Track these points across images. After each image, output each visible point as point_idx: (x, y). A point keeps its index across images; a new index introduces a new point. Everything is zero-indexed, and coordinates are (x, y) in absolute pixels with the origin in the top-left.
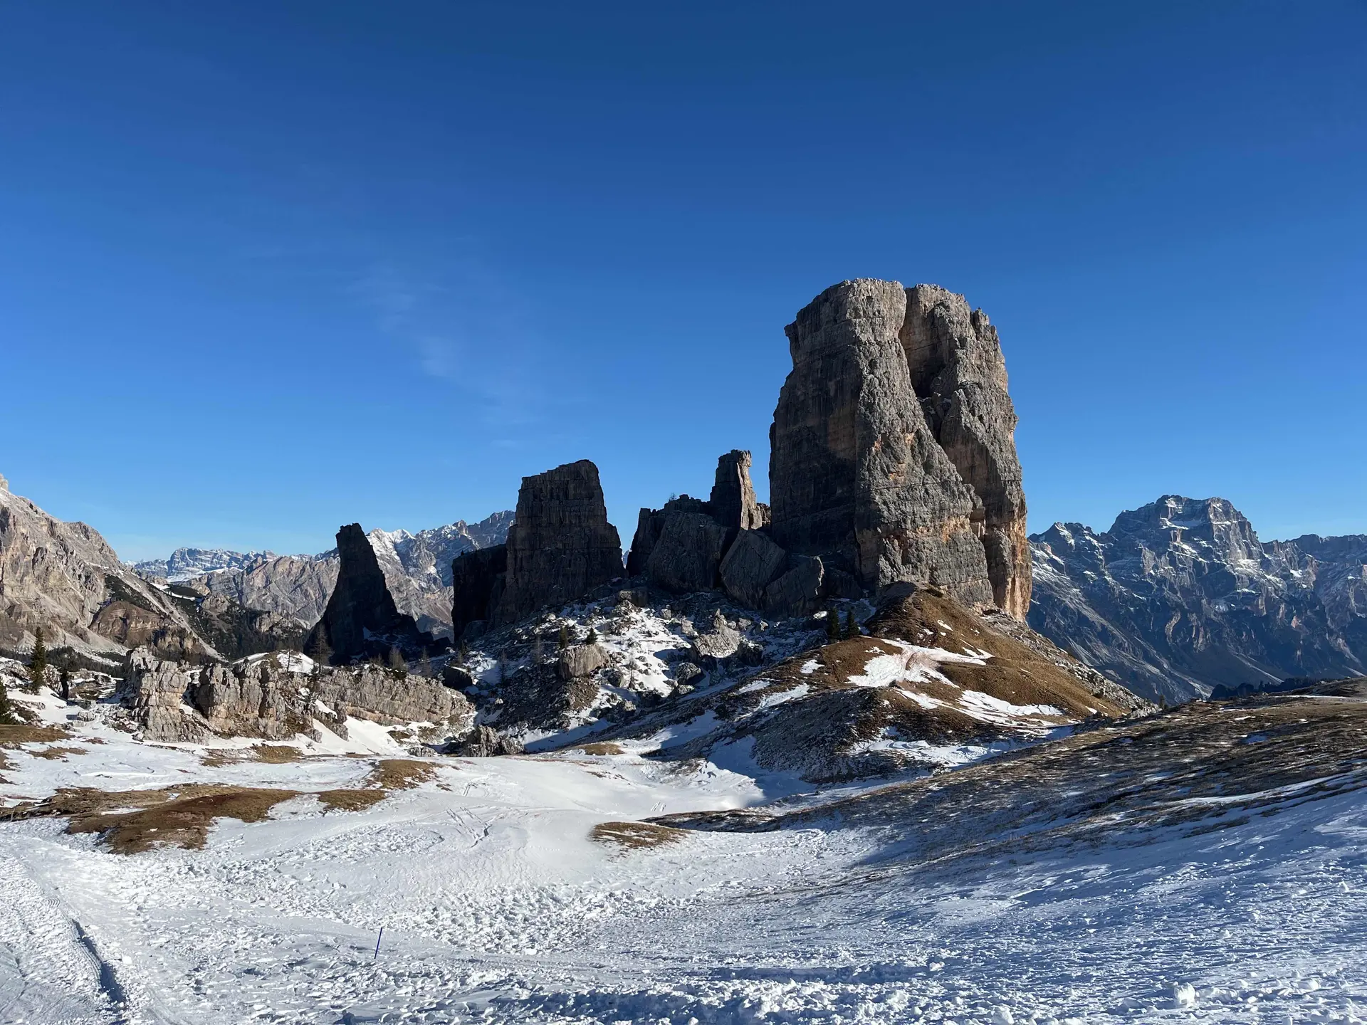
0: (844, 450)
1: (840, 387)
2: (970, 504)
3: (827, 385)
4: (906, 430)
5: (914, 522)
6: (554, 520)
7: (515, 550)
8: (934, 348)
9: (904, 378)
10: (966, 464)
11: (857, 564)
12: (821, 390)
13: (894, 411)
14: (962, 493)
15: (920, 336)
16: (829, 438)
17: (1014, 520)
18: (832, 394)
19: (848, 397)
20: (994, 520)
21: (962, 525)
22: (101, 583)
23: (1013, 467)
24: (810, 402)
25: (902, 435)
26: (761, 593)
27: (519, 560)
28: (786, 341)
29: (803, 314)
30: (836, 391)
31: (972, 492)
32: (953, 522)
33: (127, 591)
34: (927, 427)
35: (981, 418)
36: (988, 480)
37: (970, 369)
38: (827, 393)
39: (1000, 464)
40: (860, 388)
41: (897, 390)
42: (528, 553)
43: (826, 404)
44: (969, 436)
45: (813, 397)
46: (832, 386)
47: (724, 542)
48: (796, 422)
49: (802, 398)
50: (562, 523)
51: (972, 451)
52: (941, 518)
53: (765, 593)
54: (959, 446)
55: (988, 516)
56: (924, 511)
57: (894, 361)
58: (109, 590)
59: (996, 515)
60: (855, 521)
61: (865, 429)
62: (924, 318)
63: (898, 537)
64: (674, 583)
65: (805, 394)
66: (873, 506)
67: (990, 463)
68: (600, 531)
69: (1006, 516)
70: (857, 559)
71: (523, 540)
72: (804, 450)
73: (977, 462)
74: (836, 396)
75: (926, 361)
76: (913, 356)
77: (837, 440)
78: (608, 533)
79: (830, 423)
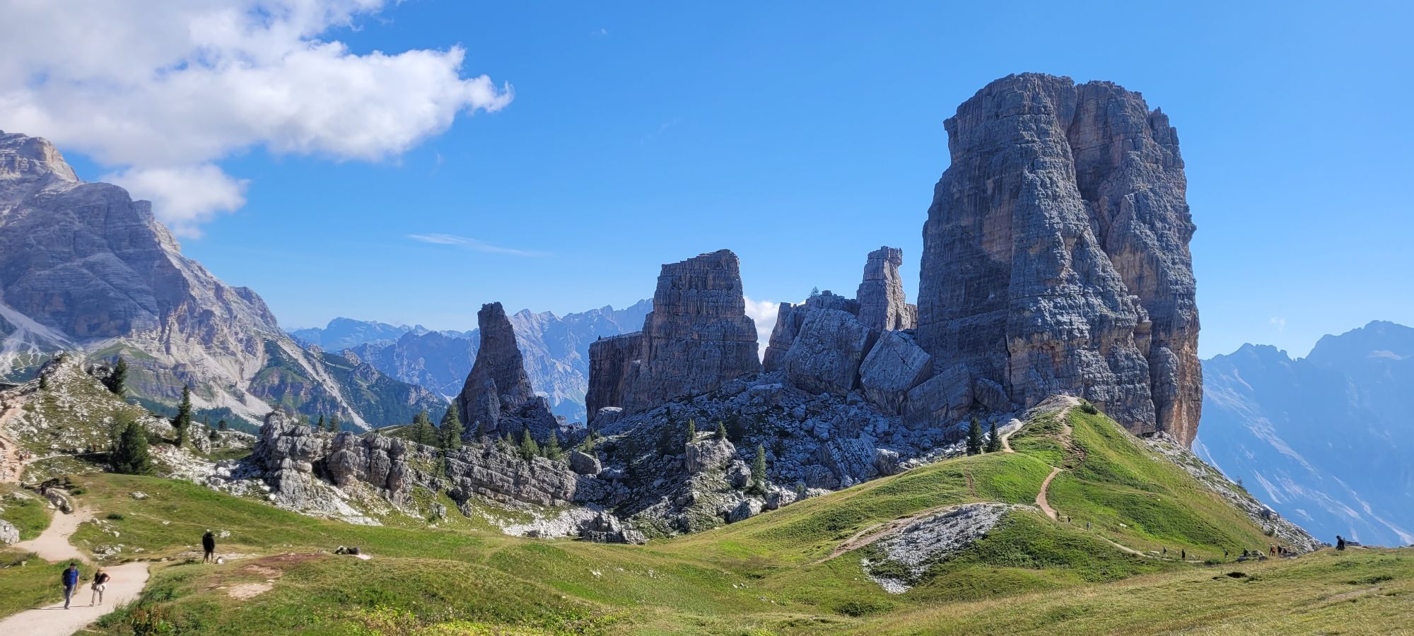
0: (998, 252)
1: (999, 186)
2: (1134, 317)
3: (984, 184)
4: (1068, 235)
5: (1070, 332)
6: (691, 310)
7: (651, 338)
8: (1105, 148)
9: (1068, 180)
10: (1133, 274)
11: (1007, 374)
12: (977, 188)
13: (1055, 213)
14: (1126, 304)
15: (1090, 135)
16: (984, 239)
17: (1184, 339)
18: (990, 192)
19: (1006, 197)
20: (1162, 335)
21: (1125, 340)
22: (260, 348)
23: (1187, 280)
24: (966, 200)
25: (1062, 241)
26: (901, 397)
27: (654, 349)
28: (945, 136)
29: (964, 109)
30: (994, 192)
31: (1138, 305)
32: (1114, 336)
33: (285, 356)
34: (1091, 233)
35: (1154, 226)
36: (1157, 292)
37: (1145, 172)
38: (985, 191)
39: (1172, 275)
40: (1019, 189)
41: (1061, 191)
42: (663, 342)
43: (982, 204)
44: (1139, 245)
45: (969, 195)
46: (990, 184)
47: (866, 343)
48: (948, 220)
49: (957, 196)
50: (699, 313)
51: (1141, 260)
52: (1101, 330)
53: (905, 399)
54: (1126, 255)
55: (1155, 330)
56: (1082, 322)
57: (1059, 162)
58: (268, 355)
59: (1164, 330)
60: (1007, 327)
61: (1022, 232)
62: (1096, 117)
63: (1052, 348)
64: (811, 382)
65: (960, 191)
66: (1027, 314)
67: (1161, 275)
68: (737, 323)
69: (1175, 333)
70: (1007, 368)
71: (660, 328)
72: (957, 250)
73: (1146, 273)
74: (993, 195)
75: (1094, 162)
76: (1081, 156)
77: (992, 241)
78: (745, 327)
79: (986, 223)
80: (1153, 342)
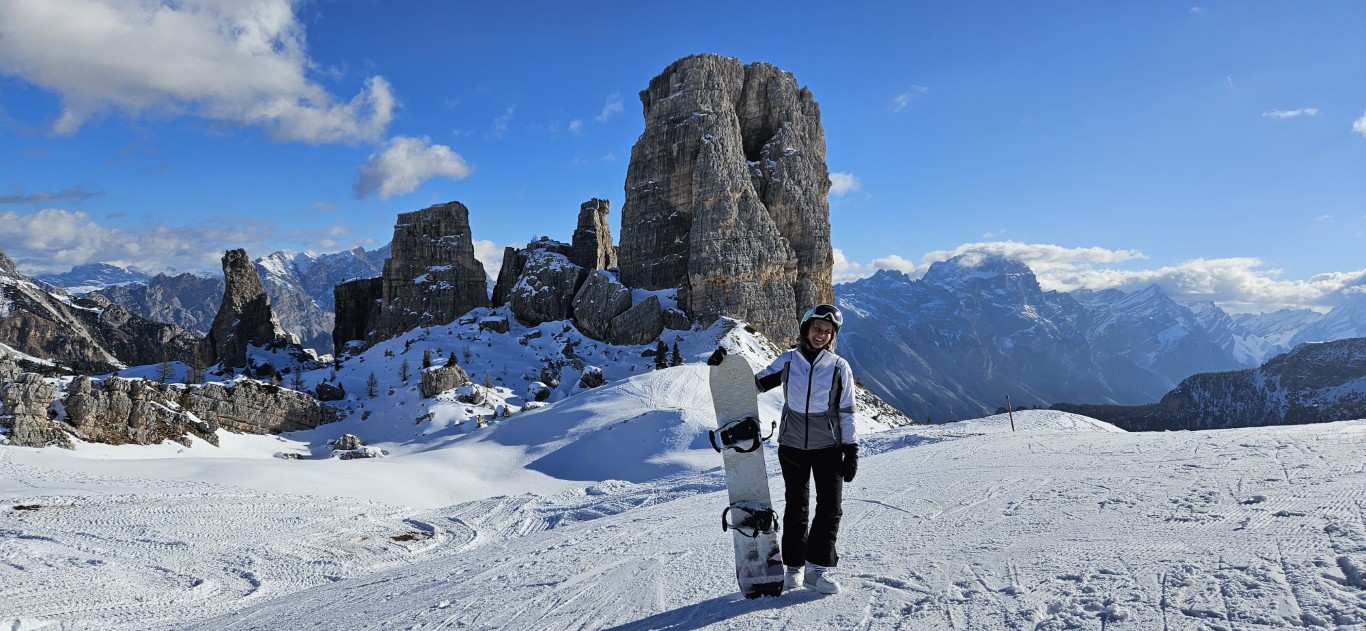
0: (682, 204)
1: (682, 148)
2: (785, 256)
3: (671, 148)
4: (734, 189)
5: (737, 269)
6: (428, 255)
7: (390, 280)
8: (766, 118)
9: (736, 145)
10: (785, 222)
11: (689, 303)
12: (665, 150)
13: (726, 172)
14: (778, 246)
15: (753, 108)
16: (672, 193)
17: (822, 271)
18: (675, 154)
19: (688, 159)
20: (806, 269)
21: (778, 274)
23: (823, 225)
24: (656, 160)
25: (731, 195)
26: (607, 325)
27: (393, 289)
28: (641, 105)
29: (655, 83)
30: (678, 152)
31: (788, 245)
32: (769, 271)
33: (27, 301)
34: (753, 188)
35: (799, 182)
36: (802, 235)
37: (794, 140)
38: (671, 154)
39: (812, 223)
40: (698, 152)
41: (730, 154)
42: (402, 283)
43: (670, 164)
44: (788, 198)
45: (659, 157)
46: (675, 147)
47: (578, 280)
48: (643, 178)
49: (649, 157)
50: (432, 258)
51: (791, 209)
52: (760, 266)
53: (610, 326)
54: (780, 206)
55: (800, 265)
56: (745, 261)
57: (729, 130)
58: (8, 300)
59: (807, 265)
60: (689, 266)
61: (700, 187)
62: (758, 93)
63: (723, 281)
64: (532, 314)
65: (652, 153)
66: (704, 255)
67: (804, 222)
68: (468, 265)
69: (815, 266)
70: (689, 299)
71: (398, 271)
72: (650, 202)
73: (794, 220)
74: (678, 157)
75: (757, 130)
76: (747, 125)
77: (677, 195)
78: (475, 268)
79: (673, 180)
80: (799, 275)
